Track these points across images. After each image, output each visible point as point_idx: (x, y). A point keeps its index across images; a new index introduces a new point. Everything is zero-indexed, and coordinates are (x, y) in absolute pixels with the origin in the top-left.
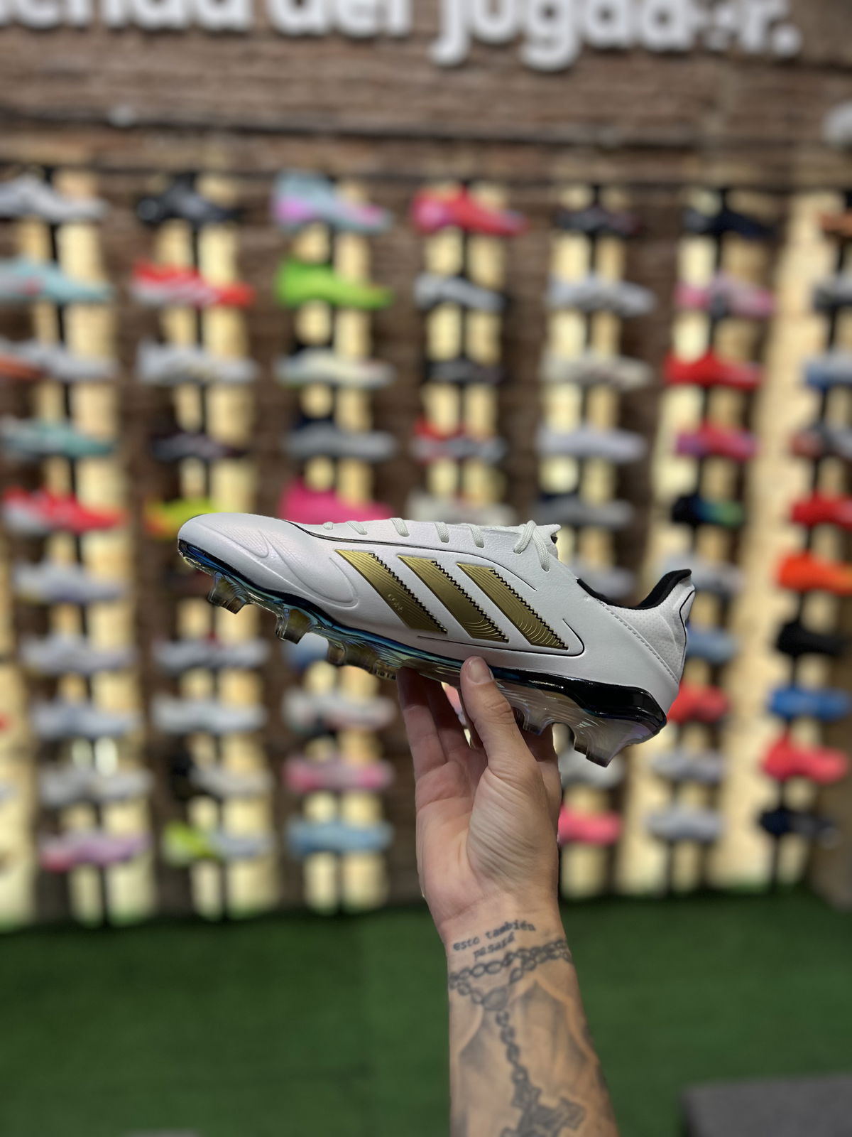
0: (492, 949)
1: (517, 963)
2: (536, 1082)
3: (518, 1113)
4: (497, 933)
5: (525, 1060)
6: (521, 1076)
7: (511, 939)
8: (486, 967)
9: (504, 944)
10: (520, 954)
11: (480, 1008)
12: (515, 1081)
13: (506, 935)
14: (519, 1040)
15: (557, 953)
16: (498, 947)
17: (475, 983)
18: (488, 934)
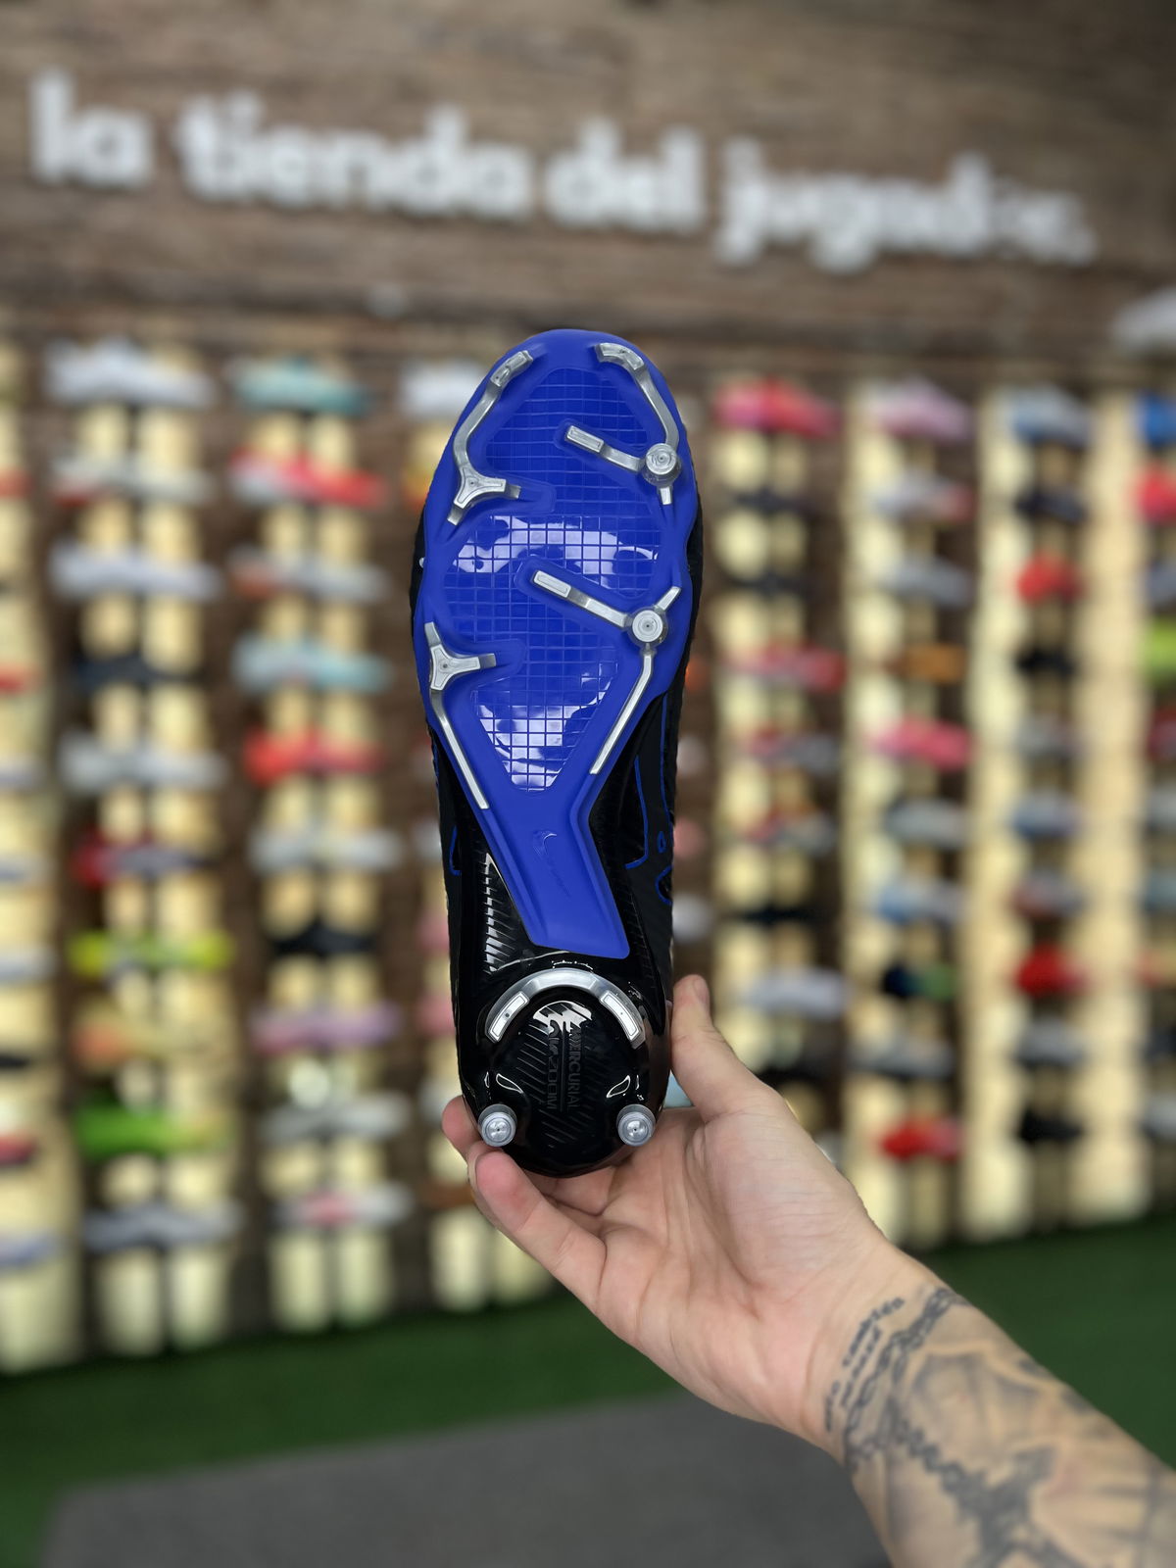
0: (856, 1373)
1: (896, 1353)
2: (971, 1466)
3: (971, 1527)
4: (854, 1349)
5: (949, 1454)
6: (953, 1478)
7: (877, 1335)
8: (861, 1403)
9: (870, 1349)
10: (896, 1340)
11: (878, 1458)
12: (949, 1488)
13: (868, 1337)
14: (932, 1436)
15: (944, 1303)
16: (863, 1361)
17: (857, 1438)
18: (846, 1363)
